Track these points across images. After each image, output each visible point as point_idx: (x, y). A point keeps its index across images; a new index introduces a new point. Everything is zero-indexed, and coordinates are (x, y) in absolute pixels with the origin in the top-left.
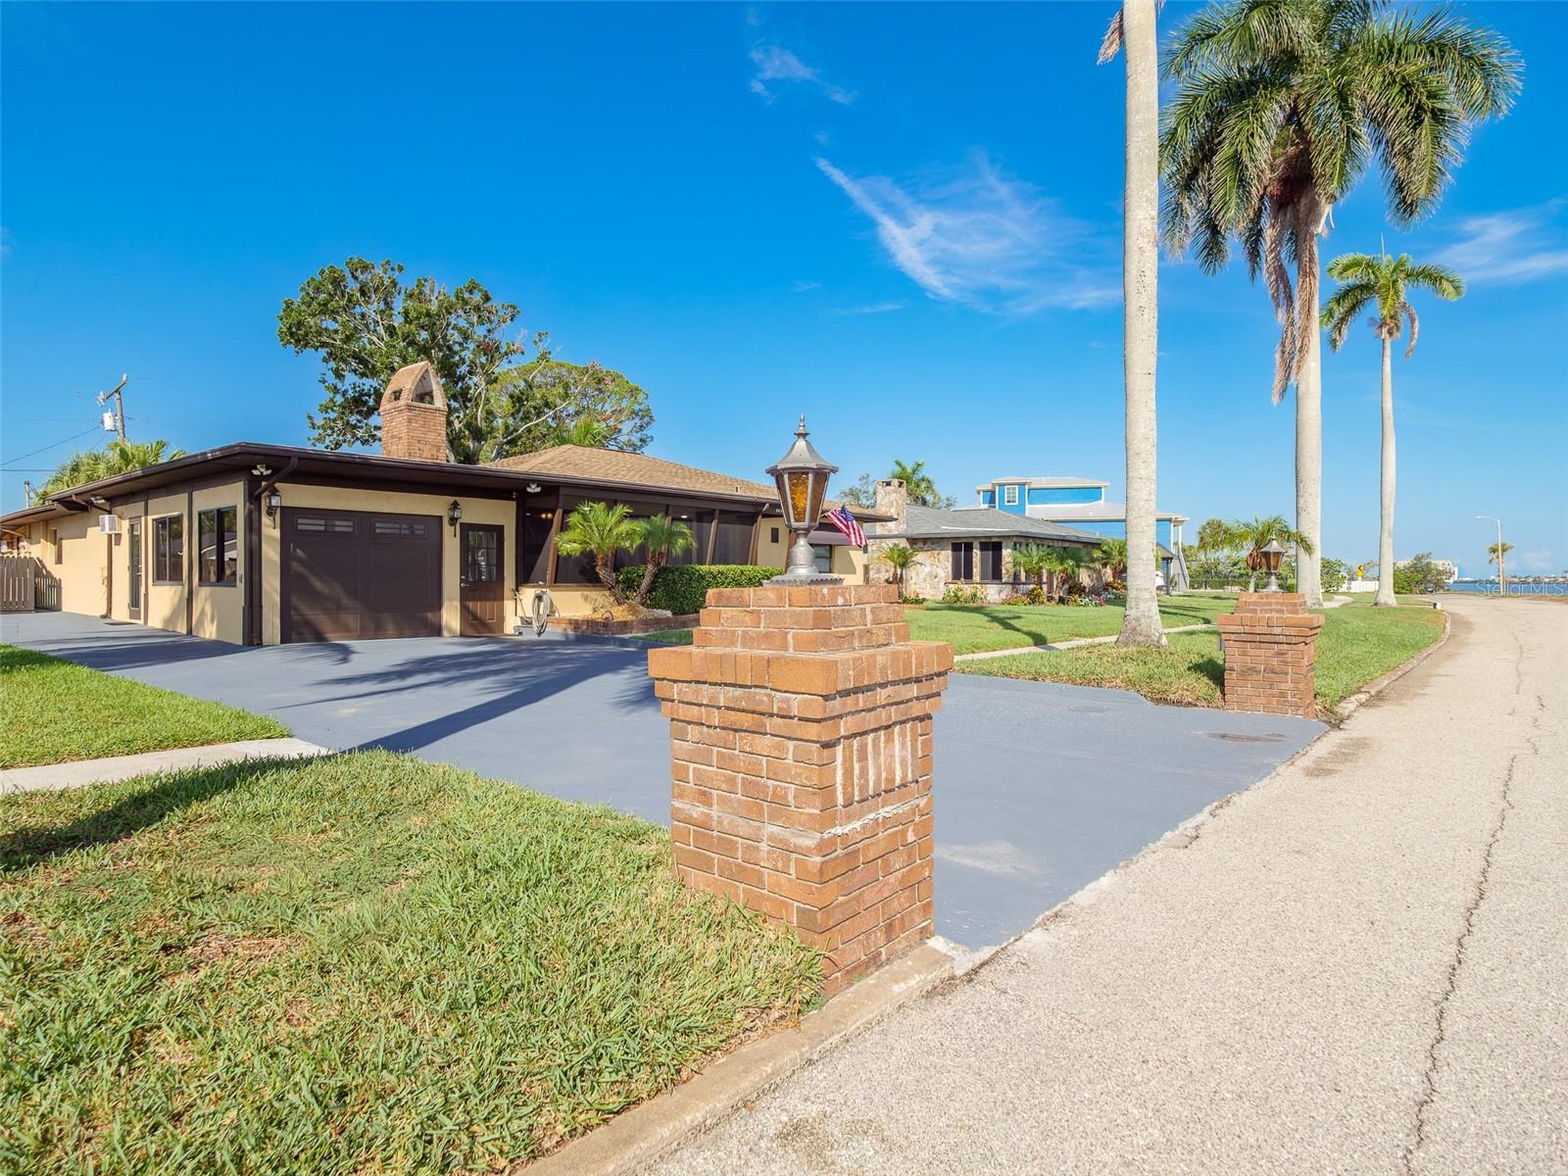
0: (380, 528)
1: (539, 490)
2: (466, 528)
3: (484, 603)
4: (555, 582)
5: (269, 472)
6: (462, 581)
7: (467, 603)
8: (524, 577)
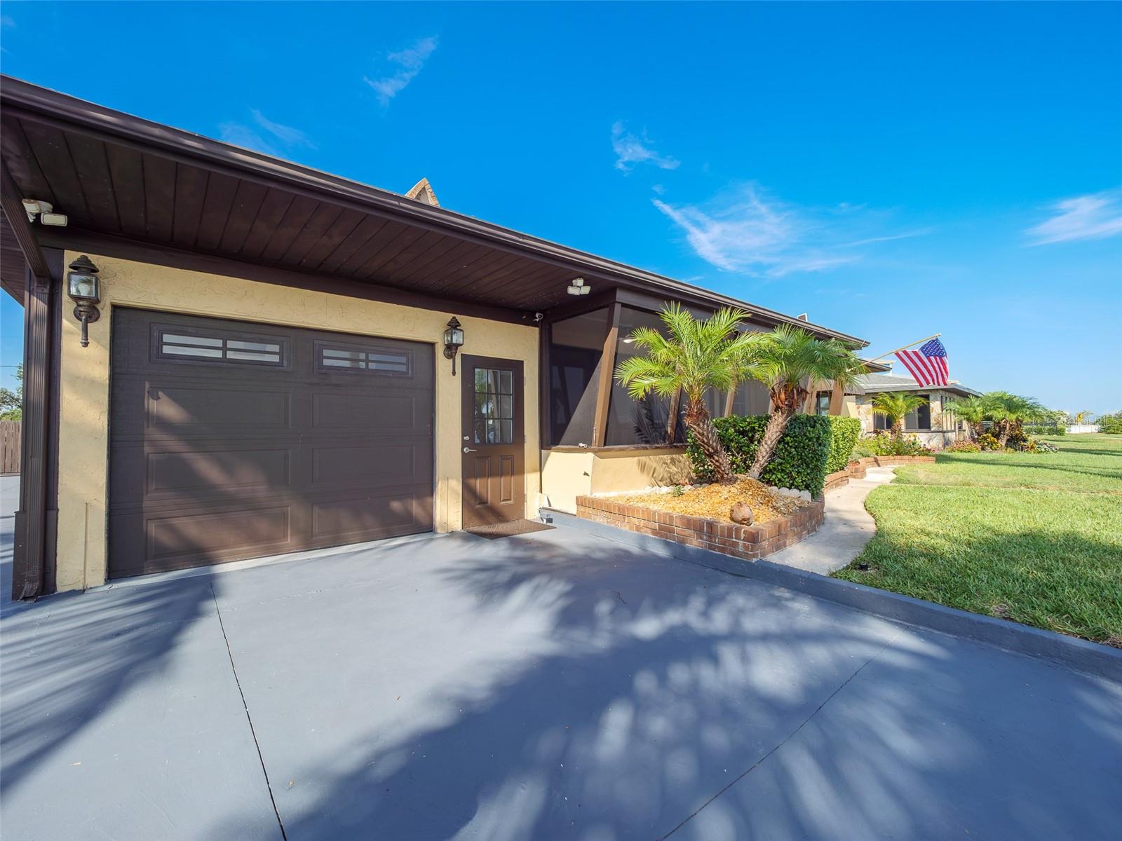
0: (335, 359)
1: (586, 290)
2: (471, 364)
3: (496, 480)
4: (605, 445)
5: (61, 220)
6: (464, 444)
7: (472, 482)
8: (553, 436)
